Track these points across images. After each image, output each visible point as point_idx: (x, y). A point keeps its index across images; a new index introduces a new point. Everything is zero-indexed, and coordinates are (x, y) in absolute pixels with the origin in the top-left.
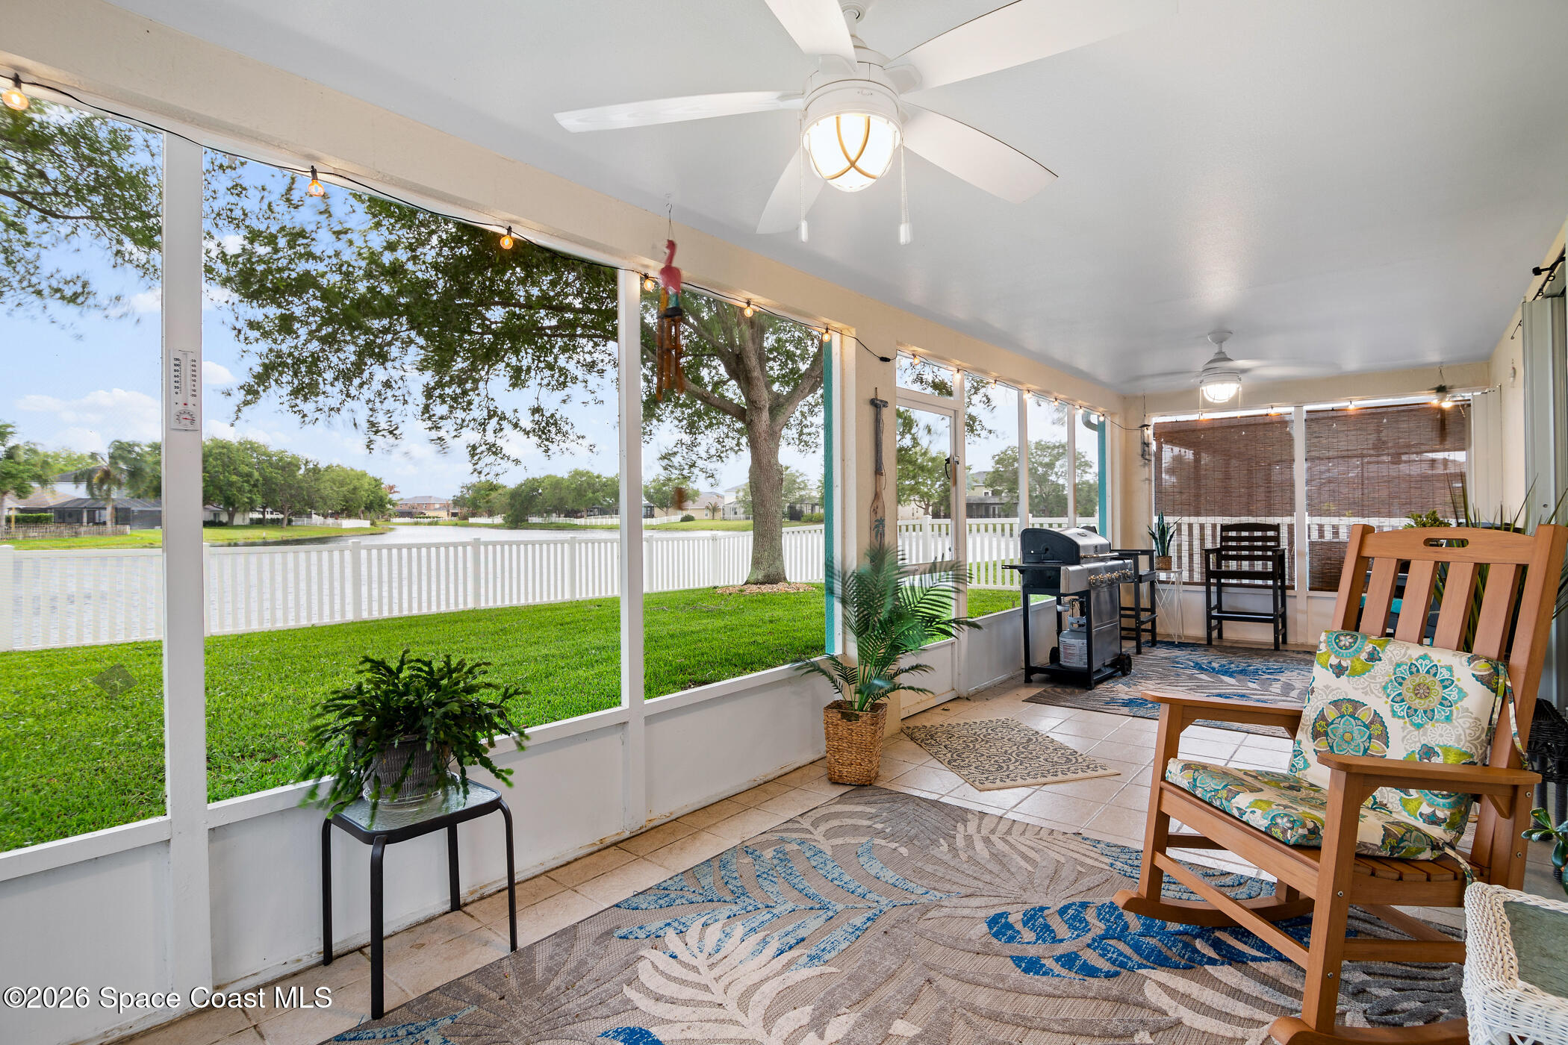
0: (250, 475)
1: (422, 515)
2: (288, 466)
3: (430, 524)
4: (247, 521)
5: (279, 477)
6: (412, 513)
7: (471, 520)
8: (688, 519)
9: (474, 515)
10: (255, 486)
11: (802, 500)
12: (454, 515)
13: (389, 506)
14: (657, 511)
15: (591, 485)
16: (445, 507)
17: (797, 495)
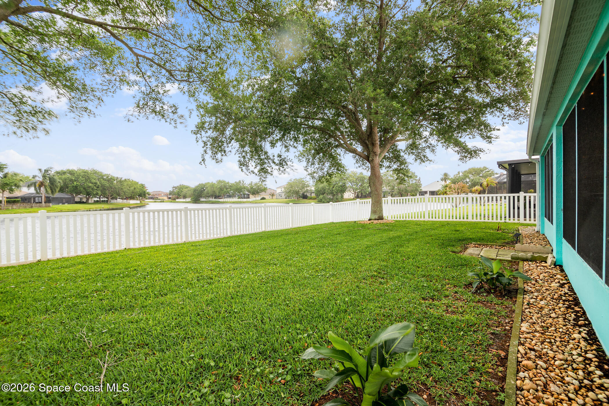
0: (96, 183)
1: (157, 198)
2: (110, 180)
3: (161, 202)
4: (93, 201)
5: (107, 184)
6: (154, 198)
7: (177, 200)
8: (263, 199)
9: (178, 198)
10: (98, 187)
11: (307, 191)
12: (169, 198)
13: (147, 195)
14: (251, 196)
15: (225, 186)
16: (166, 195)
17: (306, 189)
